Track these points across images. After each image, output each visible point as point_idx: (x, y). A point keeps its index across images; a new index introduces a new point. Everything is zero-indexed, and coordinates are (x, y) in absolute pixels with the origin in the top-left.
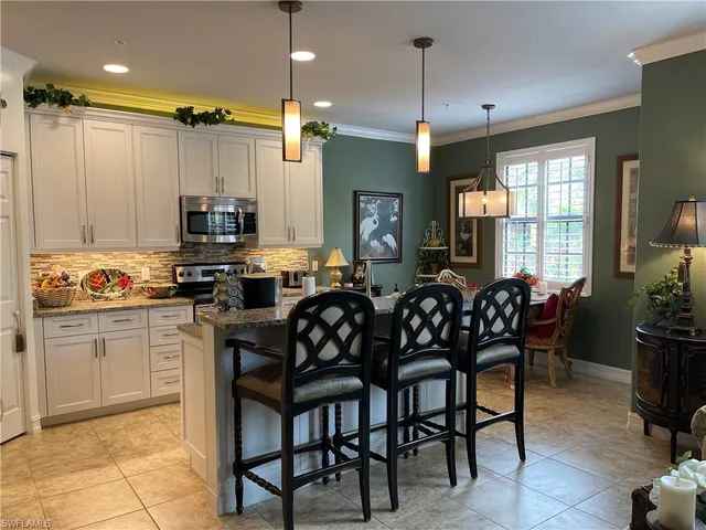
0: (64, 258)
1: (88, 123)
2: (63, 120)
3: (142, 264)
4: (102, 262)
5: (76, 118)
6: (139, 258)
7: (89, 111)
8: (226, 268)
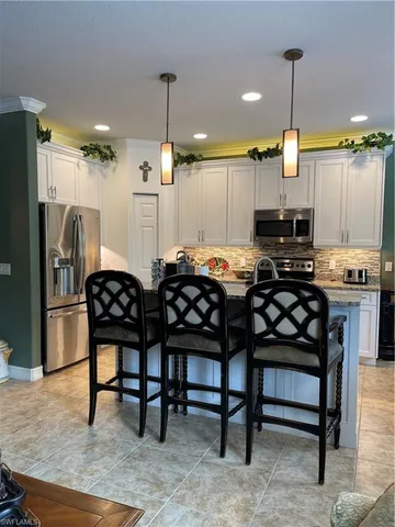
0: (201, 250)
1: (204, 171)
2: (193, 172)
3: (241, 255)
4: (219, 253)
5: (199, 168)
6: (240, 252)
7: (204, 163)
8: (287, 261)
